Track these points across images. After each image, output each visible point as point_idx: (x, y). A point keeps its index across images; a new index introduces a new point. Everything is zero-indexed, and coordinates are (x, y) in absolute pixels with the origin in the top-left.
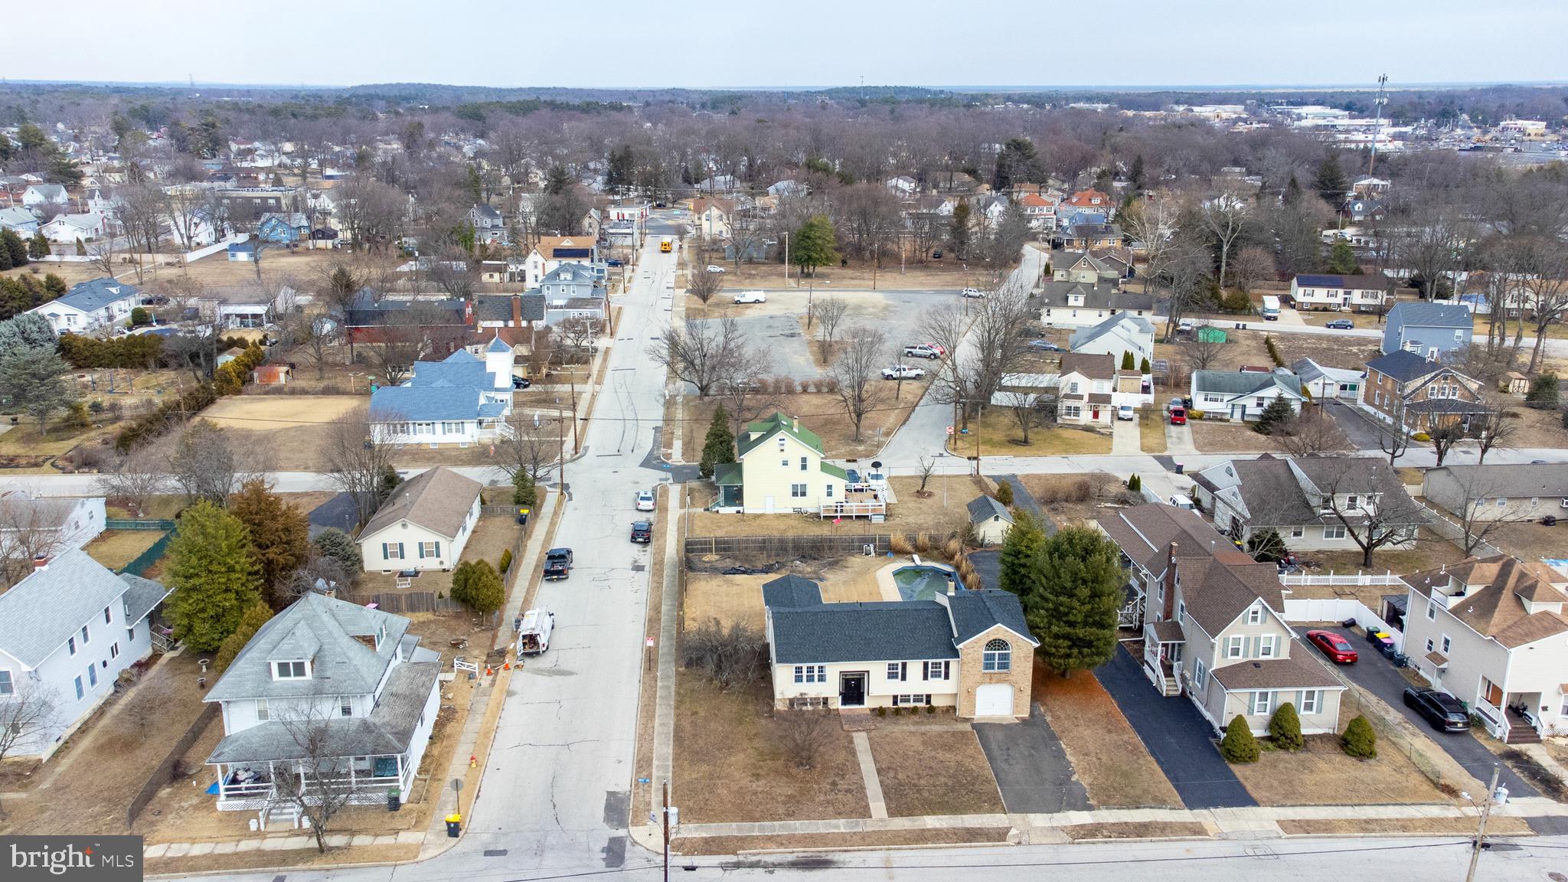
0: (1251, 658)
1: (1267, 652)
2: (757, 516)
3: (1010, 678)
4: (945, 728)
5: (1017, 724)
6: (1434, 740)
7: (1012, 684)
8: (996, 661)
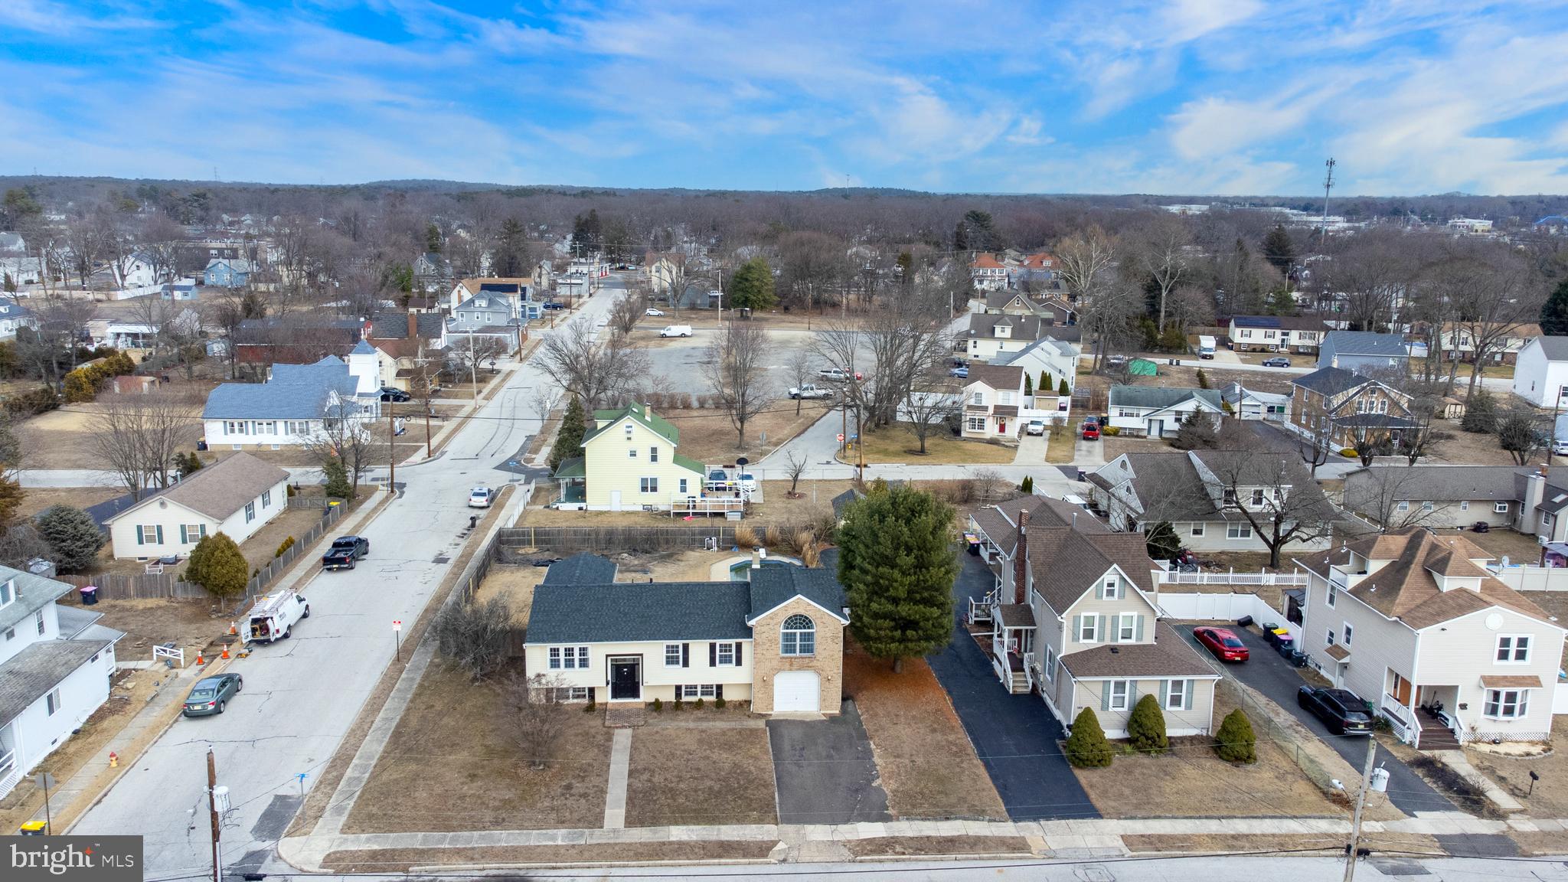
0: (1108, 642)
1: (1127, 634)
2: (600, 513)
3: (815, 663)
4: (733, 725)
5: (822, 722)
6: (1331, 745)
7: (818, 671)
8: (798, 642)
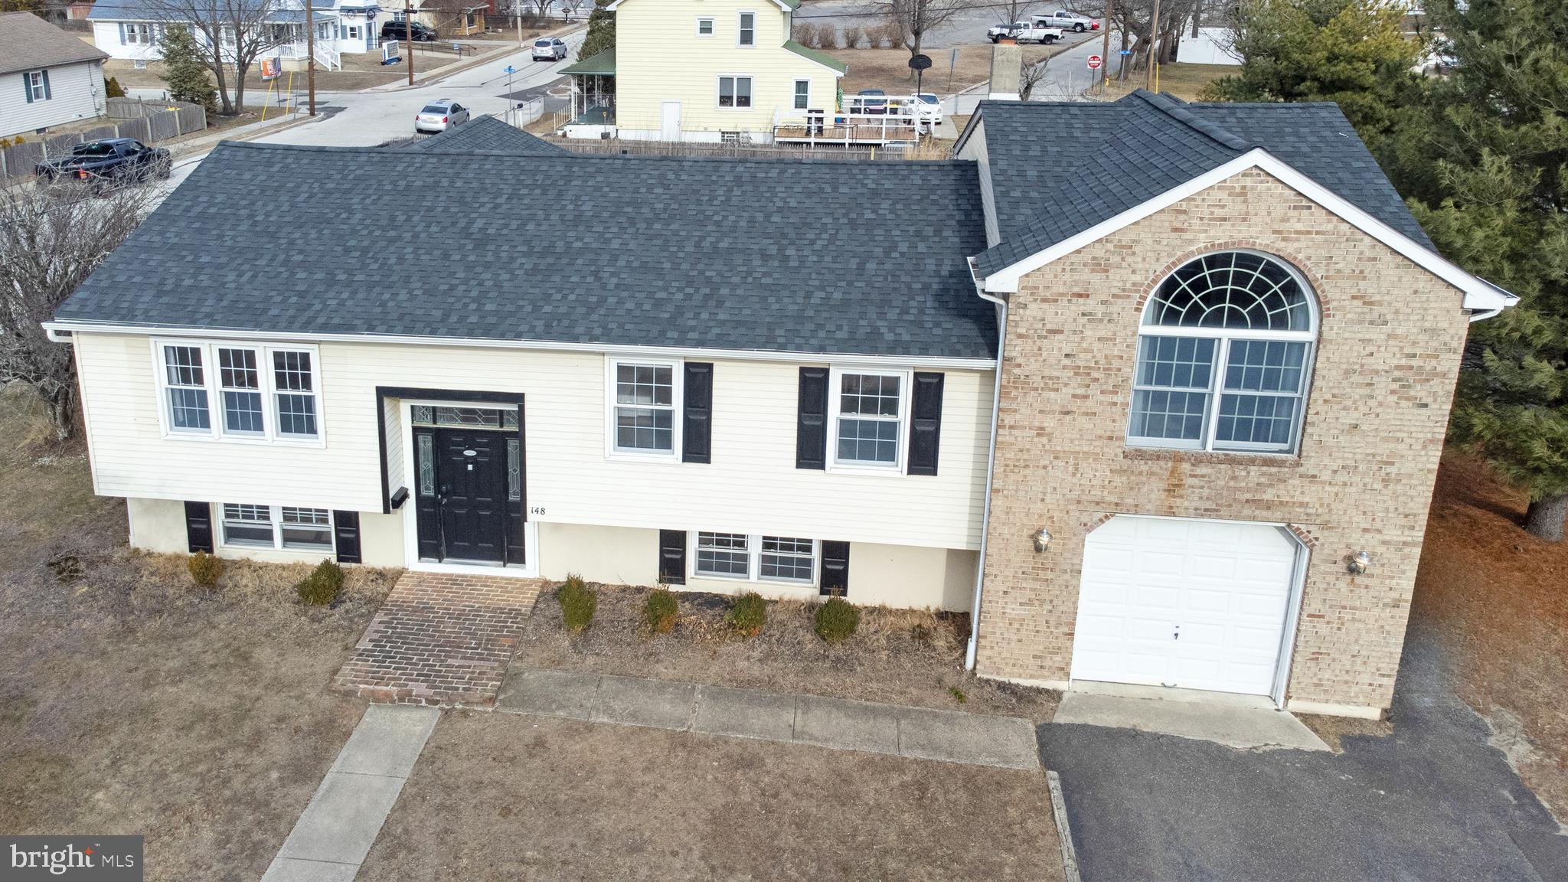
3: (1293, 490)
4: (886, 732)
8: (1218, 386)
